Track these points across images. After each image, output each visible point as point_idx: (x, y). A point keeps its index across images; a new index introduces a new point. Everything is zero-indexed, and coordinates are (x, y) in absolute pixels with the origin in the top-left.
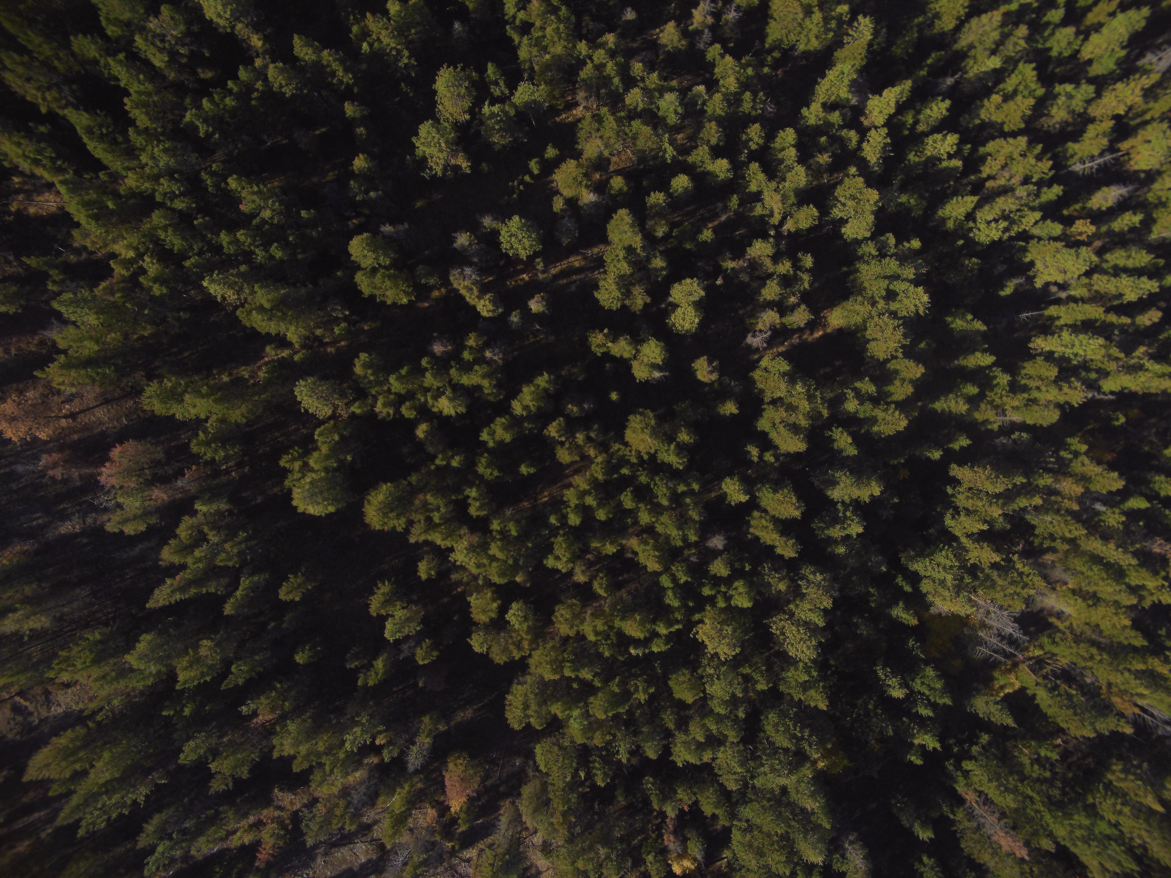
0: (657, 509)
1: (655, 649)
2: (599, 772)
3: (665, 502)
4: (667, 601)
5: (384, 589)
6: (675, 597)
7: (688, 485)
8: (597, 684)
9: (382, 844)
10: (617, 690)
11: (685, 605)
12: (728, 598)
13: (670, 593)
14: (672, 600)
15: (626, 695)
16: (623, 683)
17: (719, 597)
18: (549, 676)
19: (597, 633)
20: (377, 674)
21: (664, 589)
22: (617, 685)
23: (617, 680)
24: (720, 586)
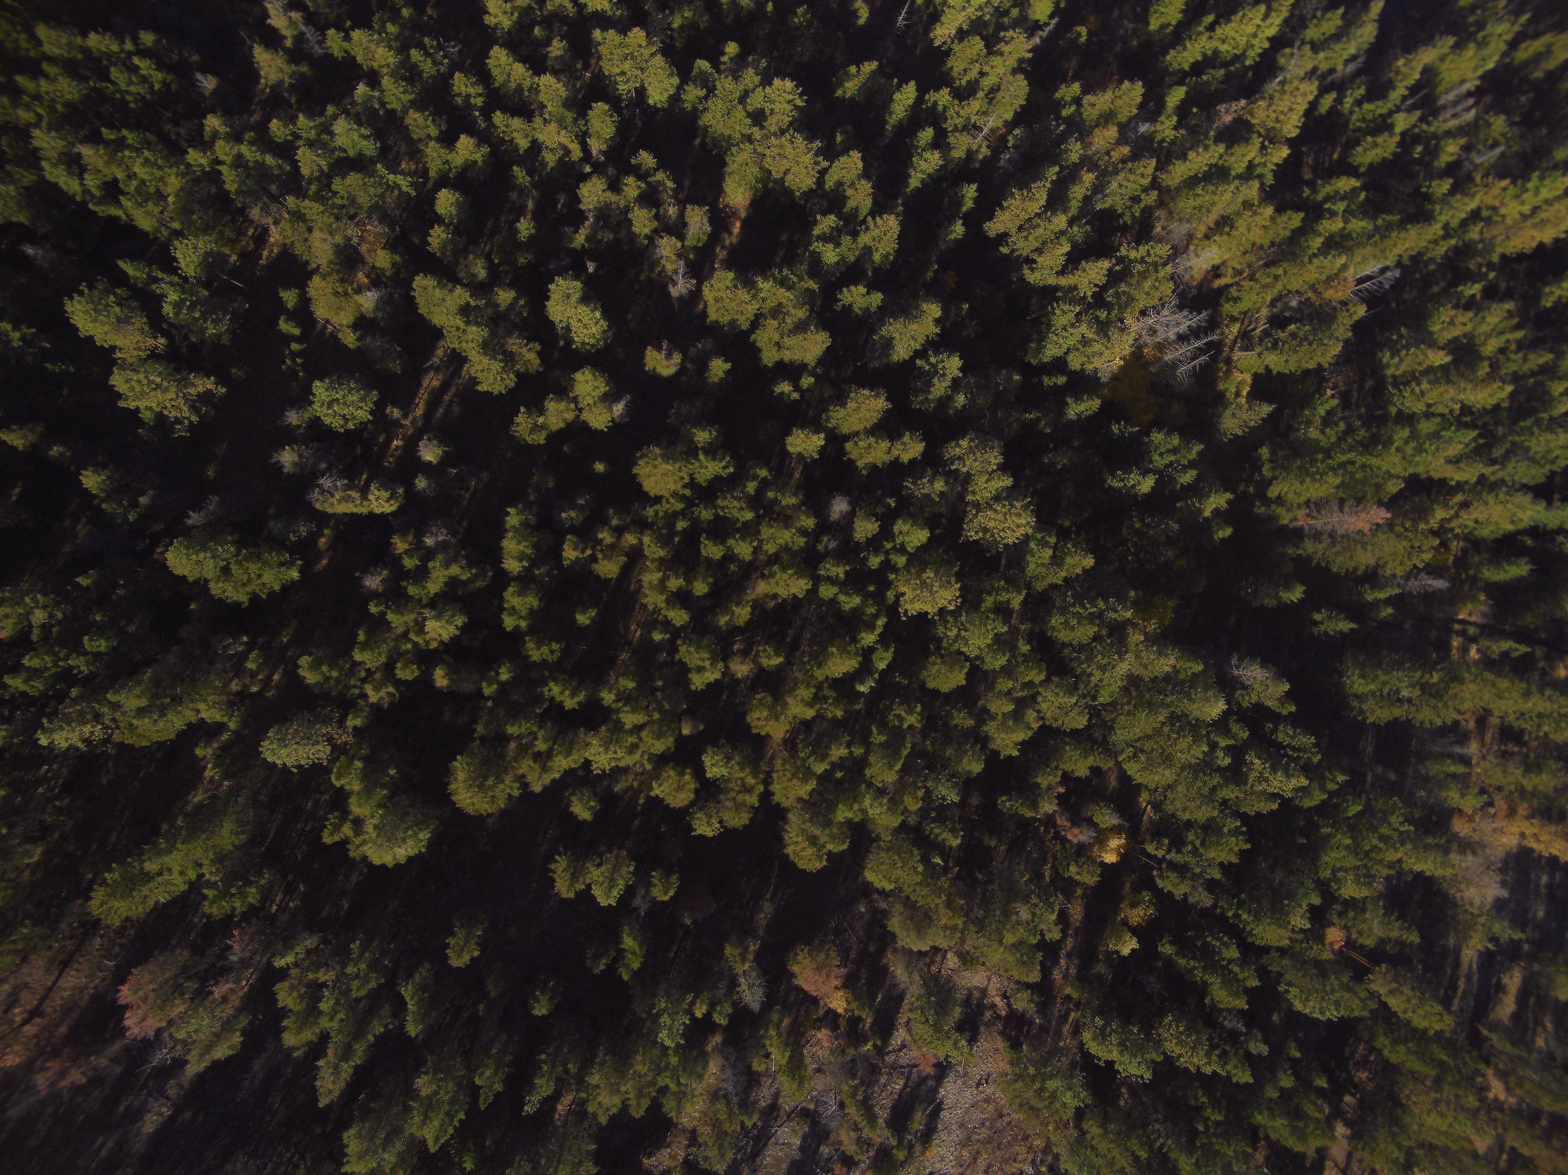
0: (749, 530)
1: (882, 666)
2: (944, 835)
3: (749, 516)
4: (847, 607)
5: (560, 866)
6: (850, 596)
7: (755, 477)
8: (858, 751)
9: (803, 1109)
10: (882, 738)
11: (866, 596)
12: (902, 550)
13: (842, 598)
14: (850, 602)
15: (897, 736)
16: (883, 726)
17: (893, 557)
18: (805, 790)
19: (810, 705)
20: (634, 953)
21: (833, 602)
22: (879, 733)
23: (874, 730)
24: (883, 546)
